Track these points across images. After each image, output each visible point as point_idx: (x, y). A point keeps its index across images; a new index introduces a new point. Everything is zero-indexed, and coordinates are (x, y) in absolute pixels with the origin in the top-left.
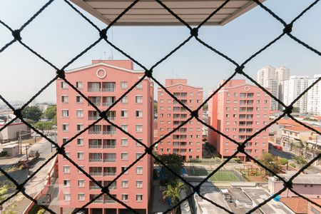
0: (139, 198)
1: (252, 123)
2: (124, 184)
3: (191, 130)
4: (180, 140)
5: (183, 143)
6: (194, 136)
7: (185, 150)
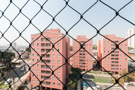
0: (59, 85)
1: (118, 55)
2: (53, 78)
3: (87, 58)
4: (82, 62)
5: (84, 63)
6: (89, 61)
7: (85, 66)
